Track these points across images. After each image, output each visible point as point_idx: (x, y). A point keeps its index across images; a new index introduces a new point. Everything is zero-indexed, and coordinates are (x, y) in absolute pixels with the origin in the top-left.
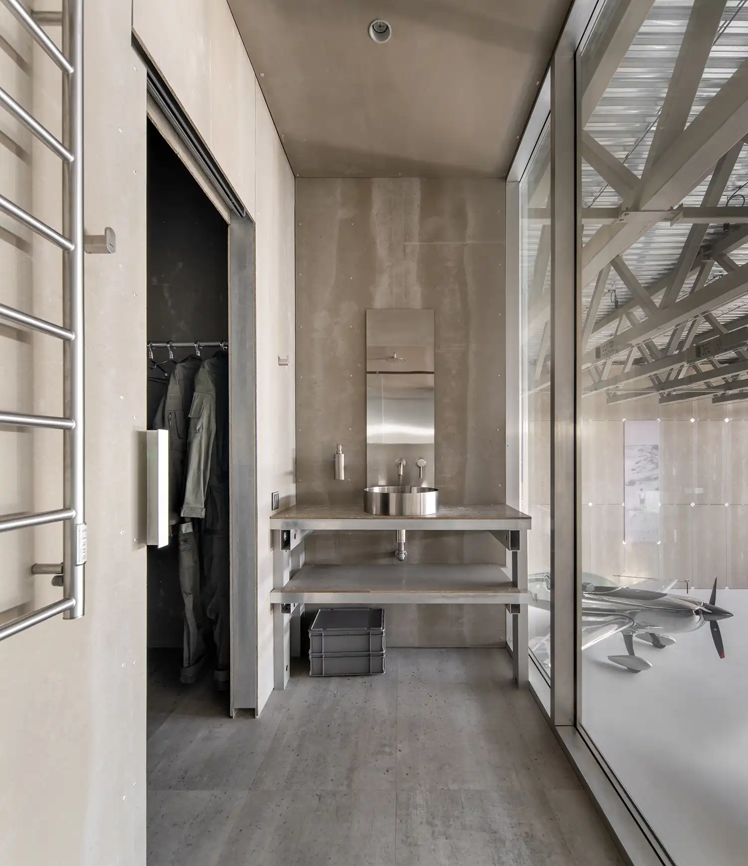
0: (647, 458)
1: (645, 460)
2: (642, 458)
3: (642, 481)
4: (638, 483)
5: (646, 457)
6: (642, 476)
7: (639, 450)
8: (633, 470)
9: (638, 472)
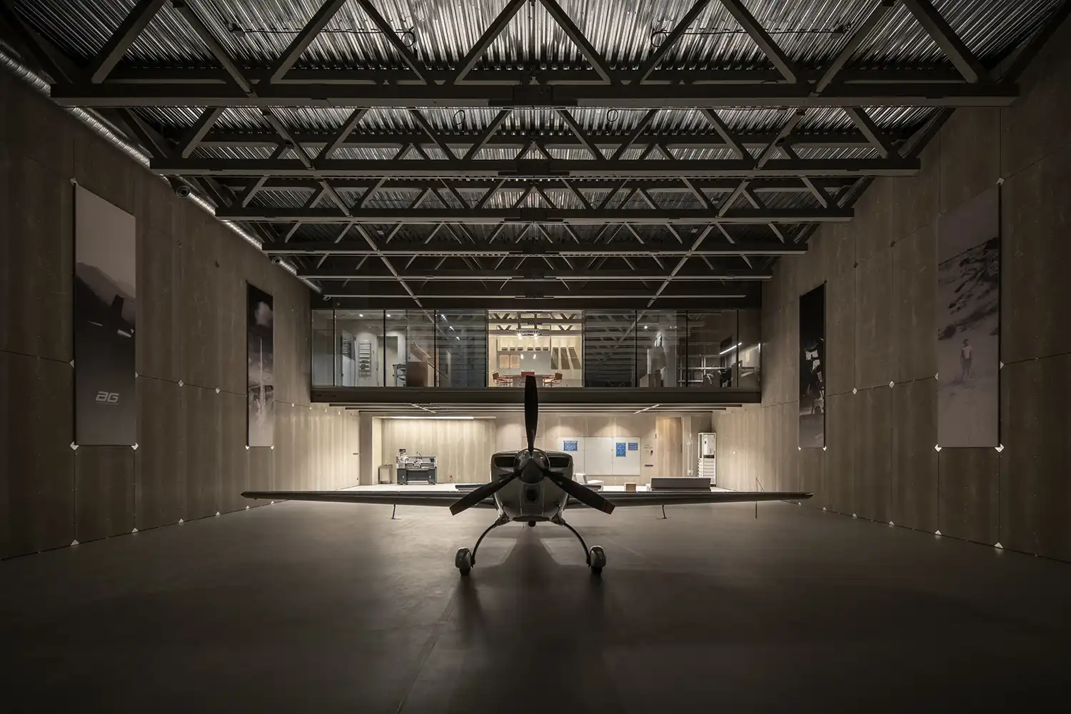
0: (976, 274)
1: (971, 279)
2: (966, 277)
3: (965, 324)
4: (959, 329)
5: (973, 272)
6: (964, 314)
7: (962, 264)
8: (951, 306)
9: (959, 309)
